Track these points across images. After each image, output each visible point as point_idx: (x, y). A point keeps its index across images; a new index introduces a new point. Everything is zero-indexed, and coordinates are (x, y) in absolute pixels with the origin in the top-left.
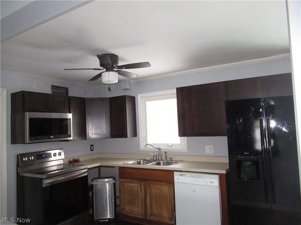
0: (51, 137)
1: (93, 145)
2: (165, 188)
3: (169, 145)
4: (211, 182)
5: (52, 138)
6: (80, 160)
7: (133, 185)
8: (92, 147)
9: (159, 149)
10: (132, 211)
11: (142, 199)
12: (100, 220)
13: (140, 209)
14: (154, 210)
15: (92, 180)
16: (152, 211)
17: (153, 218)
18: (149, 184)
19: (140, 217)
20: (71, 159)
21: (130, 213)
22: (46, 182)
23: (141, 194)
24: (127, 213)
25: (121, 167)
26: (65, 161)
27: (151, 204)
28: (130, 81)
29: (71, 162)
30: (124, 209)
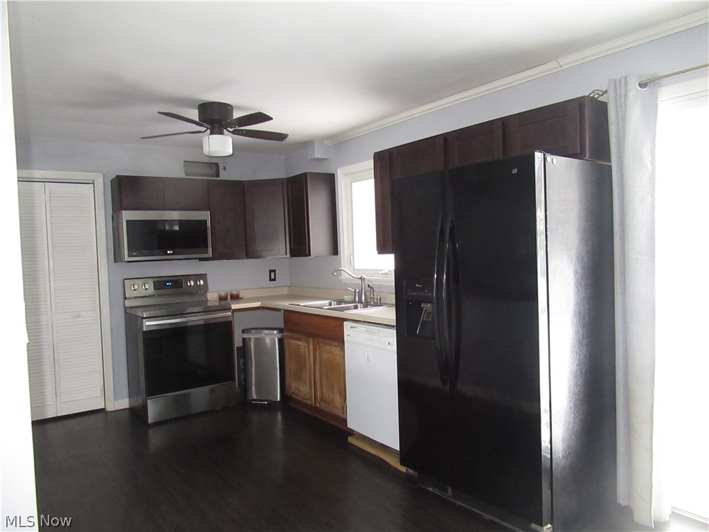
0: (169, 252)
1: (274, 271)
2: (337, 351)
3: (381, 272)
4: (389, 344)
5: (170, 254)
6: (240, 296)
7: (300, 343)
8: (272, 274)
9: (362, 279)
10: (299, 390)
11: (310, 370)
12: (255, 400)
13: (308, 388)
14: (325, 392)
15: (243, 331)
16: (322, 392)
17: (323, 406)
18: (318, 343)
19: (308, 402)
20: (223, 294)
21: (297, 395)
22: (148, 323)
23: (309, 361)
24: (294, 393)
25: (286, 311)
26: (212, 297)
27: (321, 381)
28: (326, 142)
29: (222, 299)
30: (290, 387)
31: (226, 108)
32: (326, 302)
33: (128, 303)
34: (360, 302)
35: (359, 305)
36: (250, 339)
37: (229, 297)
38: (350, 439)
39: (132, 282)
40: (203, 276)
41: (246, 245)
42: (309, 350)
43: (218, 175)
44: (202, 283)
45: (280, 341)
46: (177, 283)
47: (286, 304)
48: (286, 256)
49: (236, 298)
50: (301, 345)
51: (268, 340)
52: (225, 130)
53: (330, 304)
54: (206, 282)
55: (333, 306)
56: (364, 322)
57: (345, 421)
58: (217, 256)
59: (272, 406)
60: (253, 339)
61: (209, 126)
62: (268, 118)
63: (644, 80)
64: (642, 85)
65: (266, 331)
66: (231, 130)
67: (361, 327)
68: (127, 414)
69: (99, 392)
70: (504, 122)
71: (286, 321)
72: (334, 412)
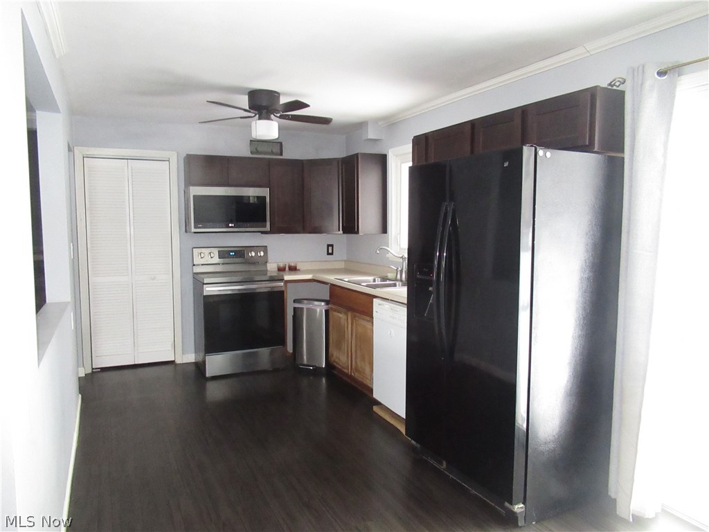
0: (230, 225)
1: (332, 246)
2: (368, 325)
5: (232, 227)
6: (297, 268)
7: (341, 315)
8: (330, 248)
9: (402, 258)
10: (339, 359)
11: (348, 341)
12: (304, 365)
13: (346, 358)
14: (358, 363)
15: (295, 301)
16: (356, 362)
17: (356, 375)
18: (355, 316)
19: (346, 371)
20: (281, 265)
21: (337, 363)
22: (207, 289)
23: (348, 333)
24: (335, 361)
25: (332, 285)
26: (272, 267)
27: (356, 351)
28: (380, 123)
29: (281, 269)
30: (332, 355)
31: (273, 95)
32: (371, 278)
33: (197, 270)
34: (401, 280)
35: (397, 284)
36: (302, 308)
37: (287, 269)
38: (375, 408)
39: (200, 250)
40: (265, 248)
41: (304, 221)
42: (348, 323)
43: (281, 154)
44: (262, 254)
45: (327, 312)
46: (240, 253)
47: (332, 278)
48: (339, 232)
49: (293, 269)
50: (341, 317)
51: (318, 310)
52: (272, 116)
53: (374, 281)
54: (266, 252)
55: (376, 283)
56: (391, 300)
57: (371, 391)
58: (275, 230)
59: (317, 372)
60: (305, 310)
61: (257, 112)
62: (305, 106)
63: (663, 68)
64: (661, 73)
65: (316, 303)
66: (278, 115)
67: (387, 305)
68: (193, 368)
69: (169, 347)
70: (524, 111)
71: (332, 294)
72: (365, 382)
